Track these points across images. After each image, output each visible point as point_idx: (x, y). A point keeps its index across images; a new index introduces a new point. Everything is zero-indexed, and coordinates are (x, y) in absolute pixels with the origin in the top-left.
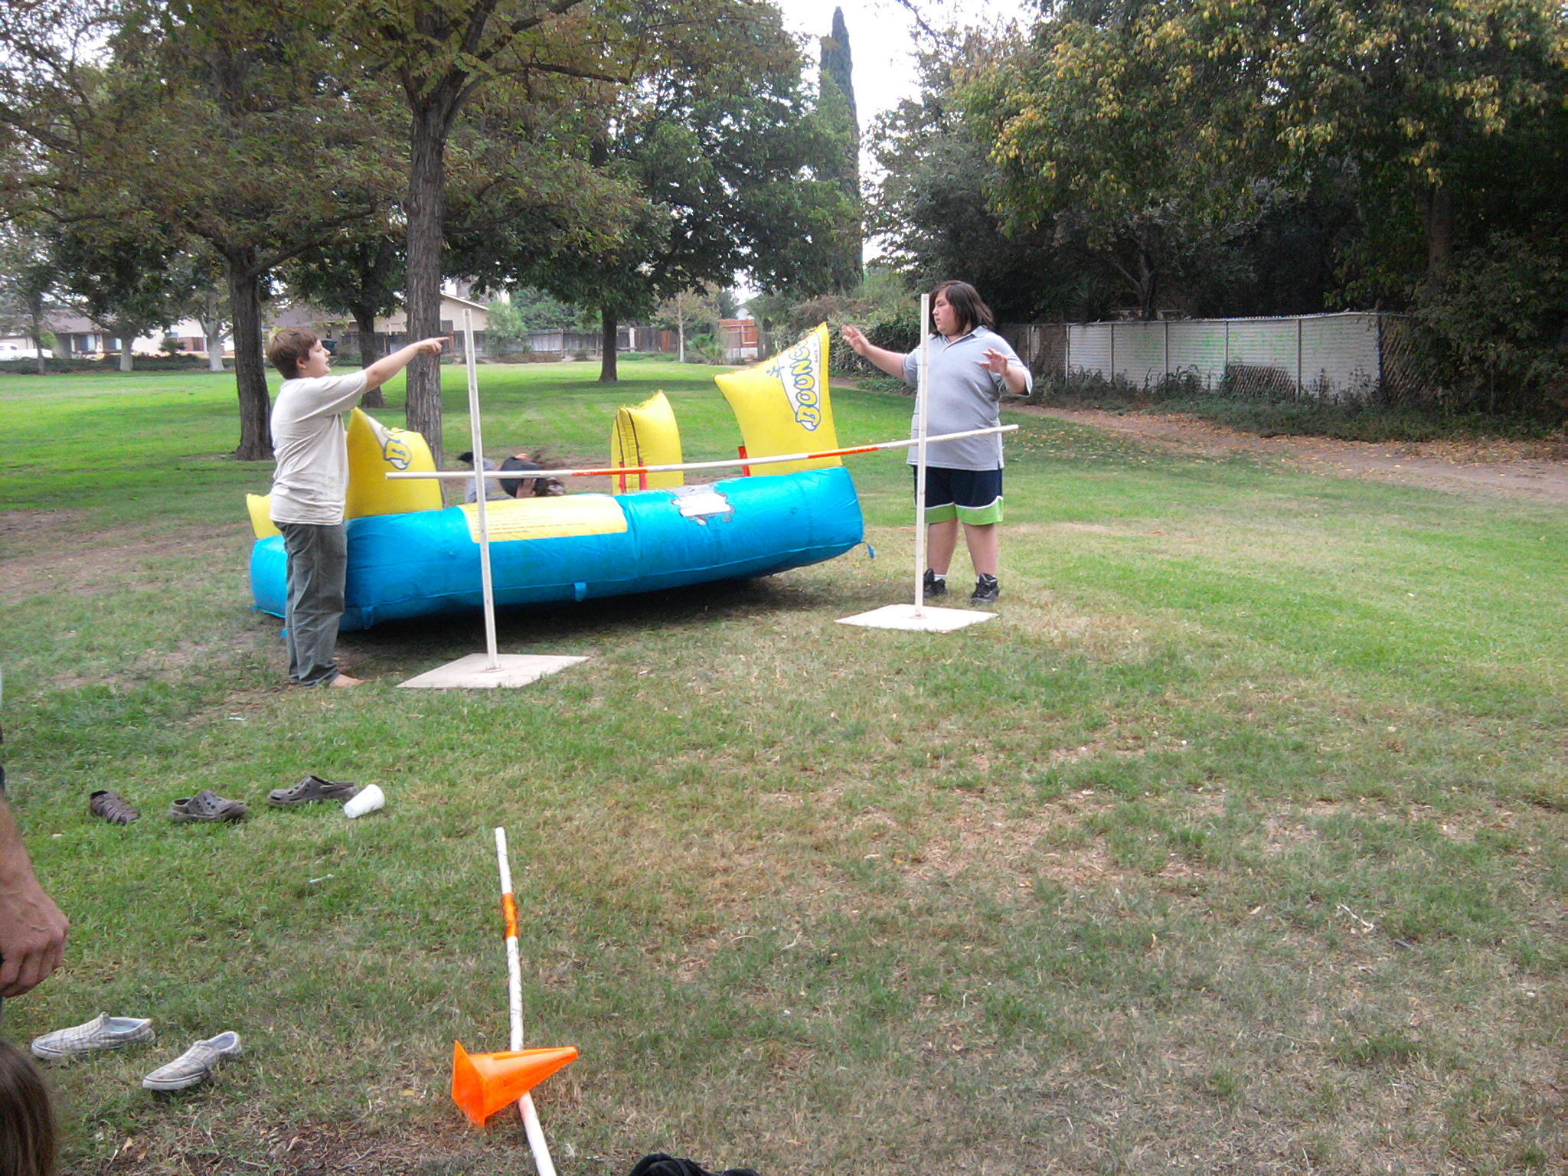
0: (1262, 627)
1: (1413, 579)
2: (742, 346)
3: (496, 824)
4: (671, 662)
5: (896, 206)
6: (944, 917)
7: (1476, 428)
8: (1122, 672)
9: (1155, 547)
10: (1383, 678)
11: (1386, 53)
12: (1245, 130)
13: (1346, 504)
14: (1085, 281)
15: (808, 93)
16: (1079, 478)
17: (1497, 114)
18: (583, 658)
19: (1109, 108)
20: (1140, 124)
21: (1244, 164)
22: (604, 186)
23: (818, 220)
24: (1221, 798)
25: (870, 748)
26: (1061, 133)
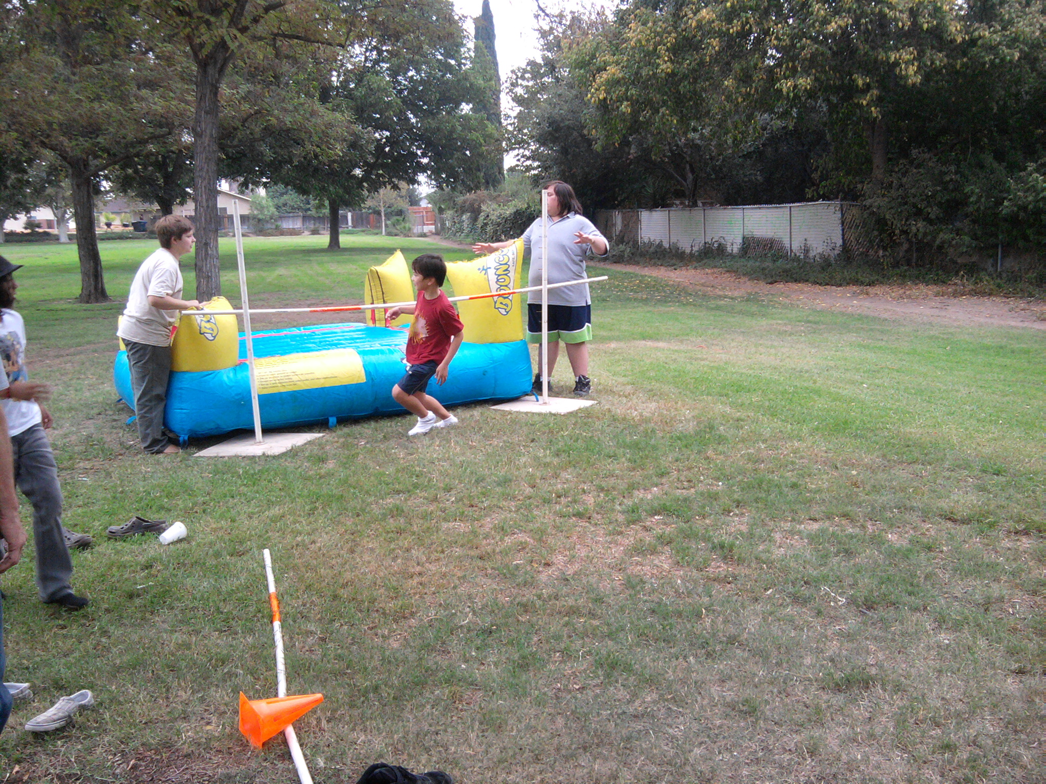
0: (770, 408)
1: (866, 375)
2: (424, 224)
3: (264, 547)
4: (381, 436)
5: (525, 131)
6: (566, 601)
7: (905, 276)
8: (679, 439)
9: (699, 356)
10: (848, 440)
11: (845, 33)
12: (754, 82)
13: (822, 327)
14: (650, 181)
15: (467, 55)
16: (648, 312)
17: (916, 73)
18: (321, 435)
19: (665, 66)
20: (685, 77)
21: (753, 104)
22: (329, 116)
23: (473, 140)
24: (745, 519)
25: (515, 491)
26: (633, 83)
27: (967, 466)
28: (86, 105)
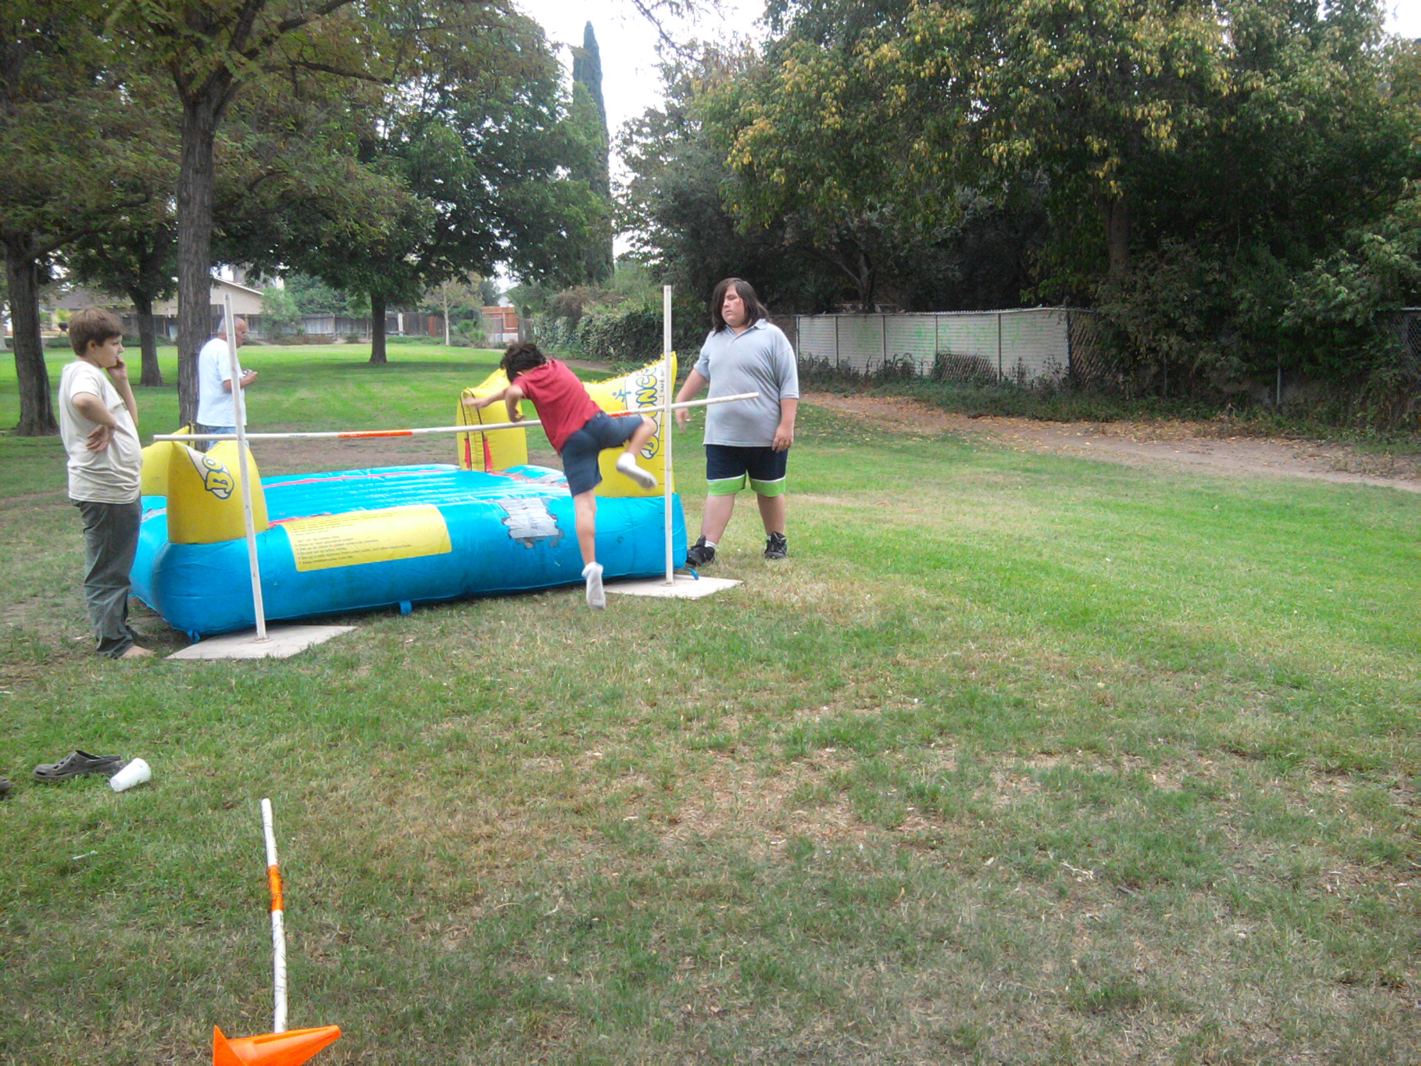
0: (980, 591)
1: (1108, 545)
2: (503, 331)
3: (262, 795)
4: (437, 630)
5: (642, 206)
6: (700, 877)
7: (1153, 410)
8: (858, 635)
9: (881, 517)
10: (1090, 637)
12: (954, 144)
13: (1045, 477)
14: (811, 276)
15: (562, 100)
16: (812, 454)
17: (1170, 134)
18: (351, 628)
19: (832, 120)
20: (859, 136)
21: (953, 174)
22: (372, 181)
23: (571, 217)
24: (952, 753)
25: (627, 712)
26: (789, 142)
27: (1255, 676)
28: (28, 159)
